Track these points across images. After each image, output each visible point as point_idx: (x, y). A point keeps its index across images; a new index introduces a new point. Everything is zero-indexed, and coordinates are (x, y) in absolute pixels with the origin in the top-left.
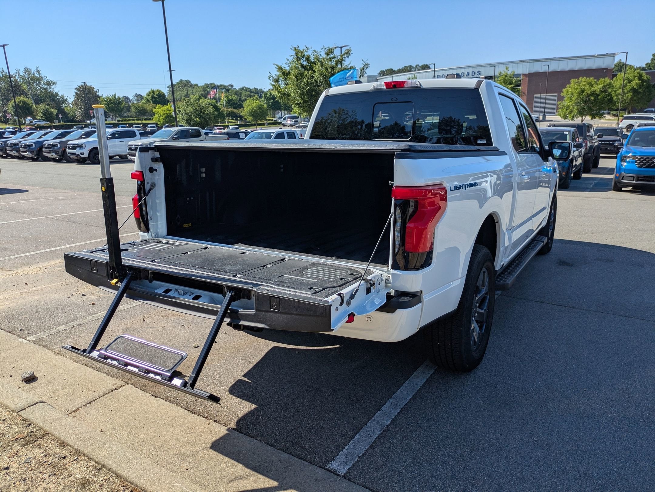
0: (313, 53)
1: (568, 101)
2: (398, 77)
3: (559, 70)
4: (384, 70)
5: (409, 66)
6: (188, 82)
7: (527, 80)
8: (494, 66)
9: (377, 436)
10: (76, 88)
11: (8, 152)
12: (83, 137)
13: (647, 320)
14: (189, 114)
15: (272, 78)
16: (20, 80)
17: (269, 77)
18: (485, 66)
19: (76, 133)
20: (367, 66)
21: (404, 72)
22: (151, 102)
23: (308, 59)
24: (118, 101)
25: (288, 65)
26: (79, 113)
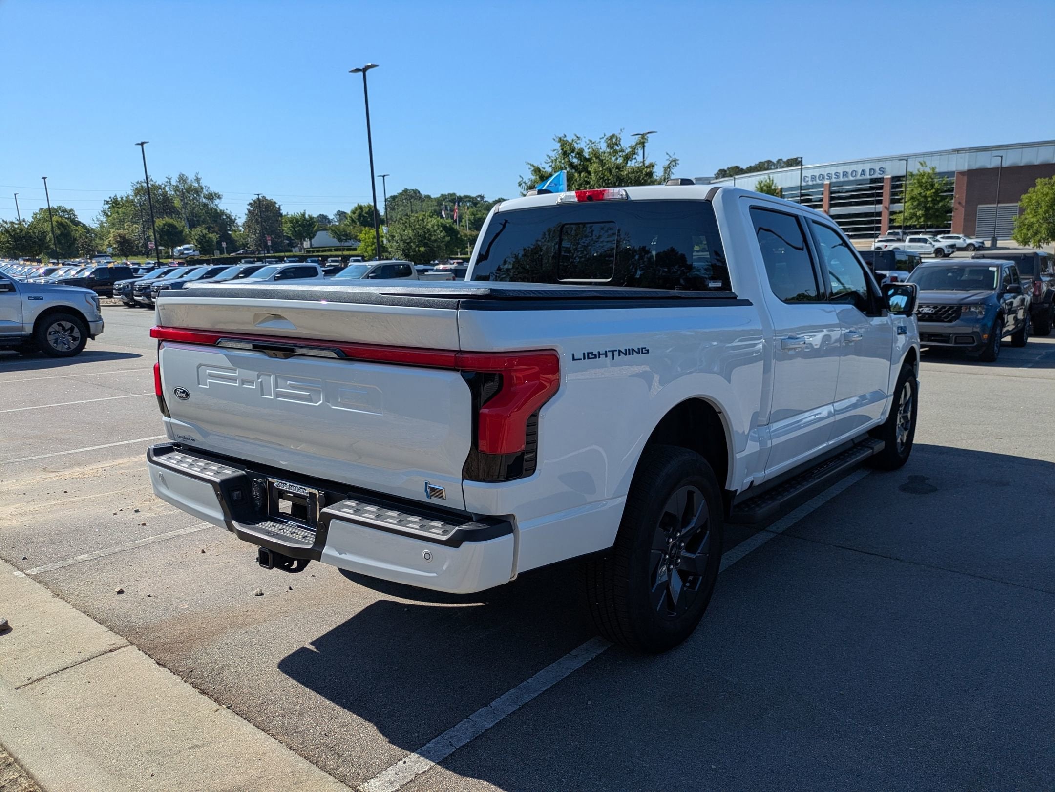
0: (588, 144)
1: (1031, 216)
2: (746, 179)
3: (1022, 164)
4: (726, 169)
5: (766, 161)
6: (416, 192)
7: (965, 182)
8: (906, 159)
9: (461, 744)
10: (250, 204)
11: (135, 298)
12: (241, 276)
13: (1015, 585)
14: (408, 241)
15: (523, 184)
16: (171, 192)
17: (519, 183)
18: (892, 159)
19: (232, 270)
20: (674, 162)
21: (758, 171)
22: (358, 223)
23: (580, 154)
24: (308, 223)
25: (548, 165)
26: (252, 239)
